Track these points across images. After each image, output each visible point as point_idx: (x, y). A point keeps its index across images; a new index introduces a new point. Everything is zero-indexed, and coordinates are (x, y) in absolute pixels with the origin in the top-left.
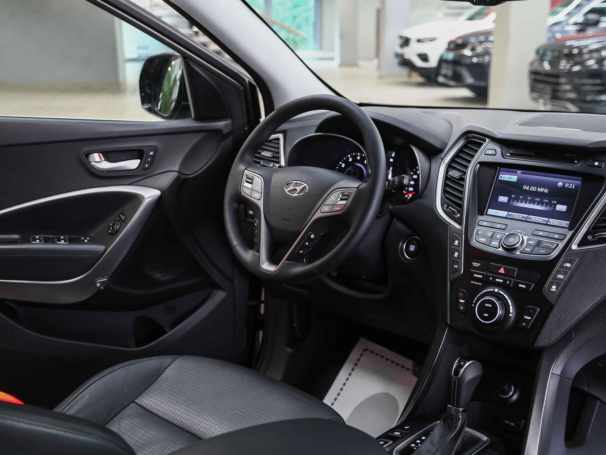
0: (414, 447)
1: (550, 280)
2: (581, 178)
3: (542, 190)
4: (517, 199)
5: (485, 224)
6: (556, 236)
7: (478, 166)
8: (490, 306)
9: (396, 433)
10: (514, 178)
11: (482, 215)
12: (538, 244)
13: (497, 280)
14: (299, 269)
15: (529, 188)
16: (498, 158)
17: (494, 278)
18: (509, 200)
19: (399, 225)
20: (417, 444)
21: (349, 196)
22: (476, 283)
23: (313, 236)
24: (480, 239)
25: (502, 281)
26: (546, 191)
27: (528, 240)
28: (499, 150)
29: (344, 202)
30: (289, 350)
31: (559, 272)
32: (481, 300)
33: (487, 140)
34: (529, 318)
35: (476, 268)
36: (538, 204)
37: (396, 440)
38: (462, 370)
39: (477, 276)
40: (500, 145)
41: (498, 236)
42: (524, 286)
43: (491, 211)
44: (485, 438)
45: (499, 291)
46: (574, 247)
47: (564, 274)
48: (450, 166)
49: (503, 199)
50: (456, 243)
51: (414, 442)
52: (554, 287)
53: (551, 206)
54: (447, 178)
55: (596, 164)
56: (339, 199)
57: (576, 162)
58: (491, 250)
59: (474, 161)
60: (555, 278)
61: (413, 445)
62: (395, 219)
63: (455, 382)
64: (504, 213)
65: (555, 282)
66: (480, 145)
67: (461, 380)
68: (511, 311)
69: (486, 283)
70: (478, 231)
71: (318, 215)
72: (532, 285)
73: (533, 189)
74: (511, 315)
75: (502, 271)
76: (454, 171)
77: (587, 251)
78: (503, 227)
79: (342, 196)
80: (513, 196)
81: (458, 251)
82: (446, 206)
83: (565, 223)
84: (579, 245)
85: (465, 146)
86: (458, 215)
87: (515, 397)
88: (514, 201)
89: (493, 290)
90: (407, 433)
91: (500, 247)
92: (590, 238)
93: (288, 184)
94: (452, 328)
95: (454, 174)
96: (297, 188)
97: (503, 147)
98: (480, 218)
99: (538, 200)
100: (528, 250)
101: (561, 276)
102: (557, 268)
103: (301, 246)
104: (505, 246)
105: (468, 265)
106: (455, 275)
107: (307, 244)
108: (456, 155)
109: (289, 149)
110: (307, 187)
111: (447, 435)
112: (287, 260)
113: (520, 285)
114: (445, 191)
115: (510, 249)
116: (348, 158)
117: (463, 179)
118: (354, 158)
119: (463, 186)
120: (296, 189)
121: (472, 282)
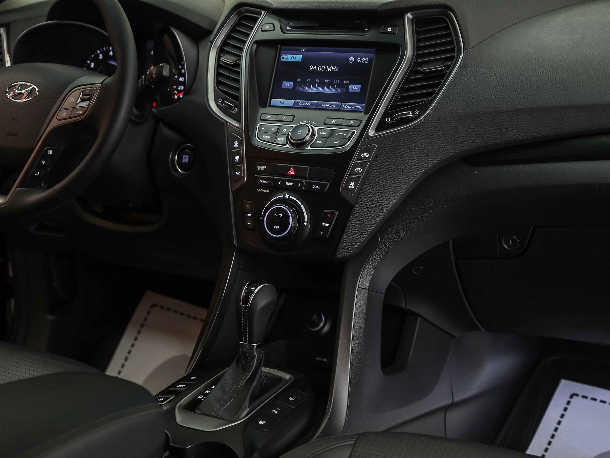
0: (203, 398)
1: (347, 175)
2: (374, 50)
3: (330, 69)
4: (303, 83)
5: (268, 117)
6: (351, 123)
7: (255, 46)
8: (280, 215)
9: (180, 386)
10: (298, 58)
11: (264, 106)
12: (332, 134)
13: (287, 184)
14: (36, 197)
15: (317, 68)
16: (277, 34)
17: (284, 182)
18: (295, 85)
19: (167, 132)
20: (205, 395)
21: (91, 95)
22: (263, 191)
23: (50, 152)
24: (264, 136)
25: (292, 184)
26: (336, 69)
27: (319, 131)
28: (277, 24)
29: (86, 104)
30: (50, 317)
31: (356, 166)
32: (270, 210)
33: (263, 12)
34: (327, 225)
35: (261, 172)
36: (328, 87)
37: (179, 394)
38: (252, 297)
39: (264, 182)
40: (278, 18)
41: (285, 130)
42: (318, 187)
43: (275, 102)
44: (287, 377)
45: (291, 197)
46: (371, 133)
47: (363, 166)
48: (221, 51)
49: (288, 84)
50: (236, 144)
51: (203, 393)
52: (352, 184)
53: (342, 87)
54: (219, 66)
55: (389, 30)
56: (79, 100)
57: (366, 29)
58: (277, 148)
59: (249, 41)
60: (353, 173)
61: (201, 397)
62: (161, 124)
63: (245, 312)
64: (290, 102)
65: (353, 178)
66: (255, 20)
67: (251, 310)
68: (306, 220)
69: (275, 188)
70: (260, 126)
71: (55, 123)
72: (328, 184)
73: (321, 68)
74: (306, 224)
75: (291, 172)
76: (228, 56)
77: (384, 137)
78: (291, 118)
79: (83, 95)
80: (299, 80)
81: (239, 154)
82: (220, 100)
83: (359, 106)
84: (377, 130)
85: (238, 24)
86: (236, 110)
87: (326, 328)
88: (300, 85)
89: (283, 196)
90: (193, 385)
91: (287, 143)
92: (388, 120)
93: (11, 88)
94: (240, 251)
95: (228, 59)
96: (23, 91)
97: (282, 20)
98: (262, 111)
99: (328, 81)
100: (320, 142)
101: (359, 170)
102: (354, 161)
103: (36, 166)
104: (293, 141)
105: (252, 171)
106: (237, 186)
107: (43, 162)
108: (229, 36)
109: (14, 44)
110: (37, 89)
111: (241, 378)
112: (20, 186)
113: (314, 187)
114: (218, 83)
115: (300, 144)
116: (98, 55)
117: (238, 65)
118: (105, 54)
119: (239, 73)
120: (21, 93)
121: (258, 190)
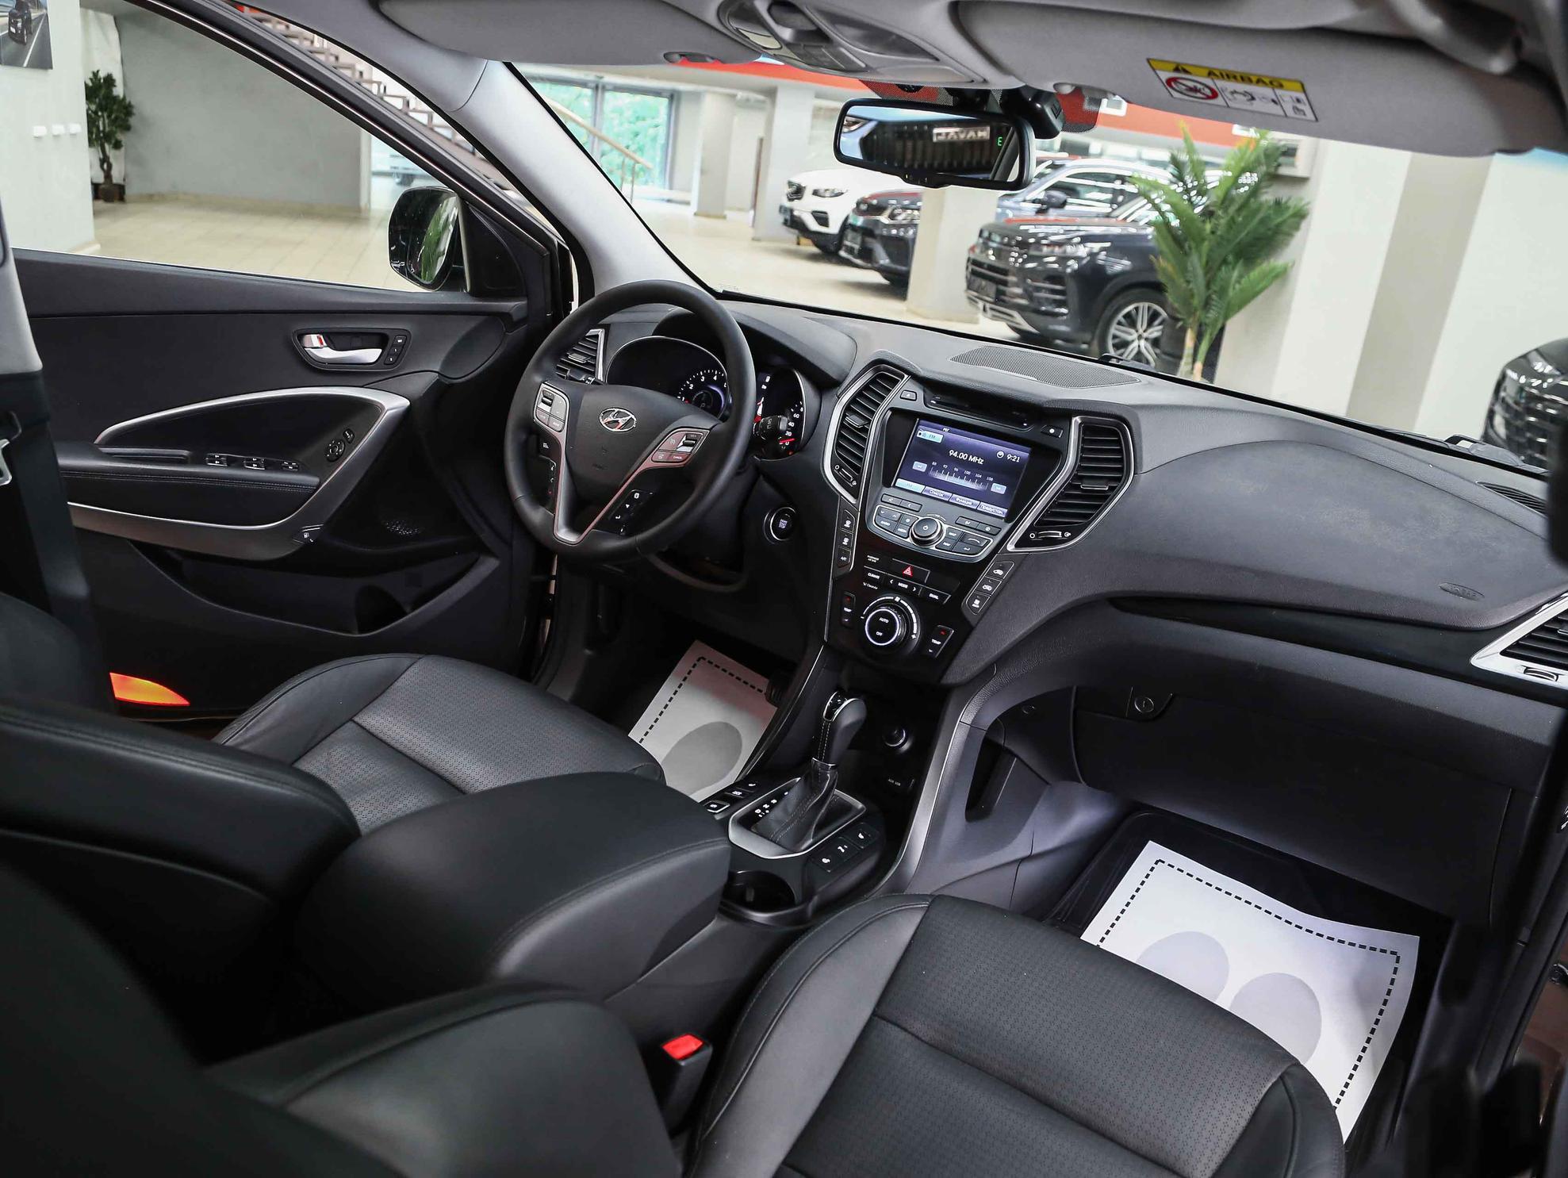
0: (760, 814)
1: (973, 591)
2: (1029, 449)
3: (974, 459)
4: (939, 469)
5: (891, 500)
6: (988, 529)
7: (890, 413)
8: (887, 621)
9: (735, 793)
10: (938, 438)
11: (888, 486)
12: (962, 538)
13: (900, 584)
14: (612, 543)
15: (958, 455)
16: (919, 406)
17: (897, 581)
18: (928, 469)
19: (766, 487)
20: (764, 810)
21: (696, 441)
22: (870, 586)
23: (637, 496)
24: (882, 522)
25: (906, 586)
26: (981, 461)
27: (949, 530)
28: (921, 394)
29: (688, 449)
30: (588, 652)
31: (985, 582)
32: (875, 612)
33: (906, 376)
34: (939, 643)
35: (871, 564)
36: (968, 480)
37: (735, 802)
38: (838, 711)
39: (873, 576)
40: (922, 387)
41: (908, 520)
42: (936, 597)
43: (901, 483)
44: (860, 805)
45: (902, 601)
46: (1010, 547)
47: (993, 584)
48: (848, 409)
49: (919, 466)
50: (848, 524)
51: (760, 806)
52: (977, 602)
53: (984, 484)
54: (842, 426)
55: (1052, 431)
56: (681, 444)
57: (1025, 425)
58: (895, 539)
59: (884, 405)
60: (980, 589)
61: (758, 811)
62: (761, 477)
63: (826, 727)
64: (918, 488)
65: (980, 596)
66: (894, 382)
67: (835, 724)
68: (915, 631)
69: (885, 587)
70: (880, 509)
71: (648, 464)
72: (948, 596)
73: (963, 456)
74: (914, 636)
75: (908, 572)
76: (854, 417)
77: (1027, 555)
78: (916, 507)
79: (686, 439)
80: (934, 464)
81: (849, 536)
82: (837, 467)
83: (1001, 512)
84: (1017, 545)
85: (873, 381)
86: (855, 483)
87: (906, 747)
88: (934, 470)
89: (892, 598)
90: (751, 794)
91: (908, 536)
92: (1032, 536)
93: (606, 413)
94: (828, 646)
95: (854, 421)
96: (620, 420)
97: (927, 390)
98: (886, 490)
100: (948, 545)
101: (988, 588)
102: (984, 575)
103: (618, 508)
104: (915, 536)
105: (861, 559)
106: (842, 572)
107: (628, 506)
108: (859, 394)
109: (612, 355)
110: (635, 419)
111: (808, 800)
112: (595, 527)
113: (931, 595)
114: (838, 445)
115: (923, 542)
116: (700, 377)
117: (865, 430)
118: (709, 377)
119: (864, 440)
120: (617, 421)
121: (865, 584)
